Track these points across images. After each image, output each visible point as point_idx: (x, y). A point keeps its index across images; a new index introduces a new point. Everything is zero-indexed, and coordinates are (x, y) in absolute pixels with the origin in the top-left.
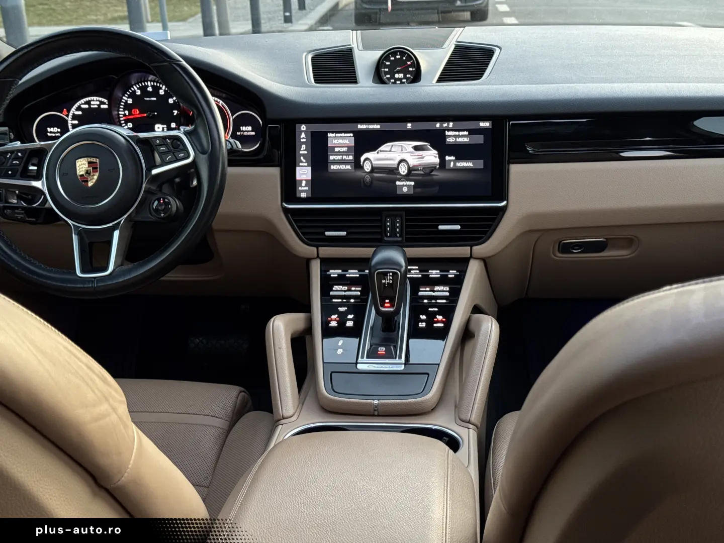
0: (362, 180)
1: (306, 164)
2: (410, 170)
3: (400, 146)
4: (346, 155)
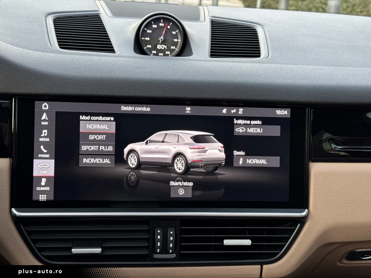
0: (125, 178)
1: (48, 156)
2: (189, 167)
3: (176, 135)
4: (105, 145)
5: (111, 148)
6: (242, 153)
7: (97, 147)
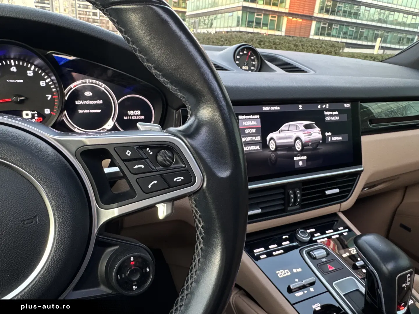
0: (269, 158)
4: (255, 136)
5: (259, 138)
6: (330, 134)
7: (251, 138)
